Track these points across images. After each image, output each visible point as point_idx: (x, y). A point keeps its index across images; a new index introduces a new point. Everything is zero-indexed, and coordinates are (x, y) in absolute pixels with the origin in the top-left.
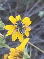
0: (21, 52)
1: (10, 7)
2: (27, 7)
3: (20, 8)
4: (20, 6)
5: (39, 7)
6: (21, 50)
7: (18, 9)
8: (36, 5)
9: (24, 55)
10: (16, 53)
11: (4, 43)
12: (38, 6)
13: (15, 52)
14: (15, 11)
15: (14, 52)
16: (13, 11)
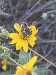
3: (21, 5)
10: (23, 73)
11: (9, 56)
12: (40, 4)
14: (16, 8)
15: (21, 72)
16: (14, 8)
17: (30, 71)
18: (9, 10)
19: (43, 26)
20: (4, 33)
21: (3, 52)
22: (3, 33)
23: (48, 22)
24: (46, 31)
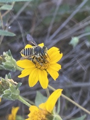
0: (49, 113)
1: (21, 28)
2: (50, 29)
3: (38, 29)
4: (38, 26)
5: (70, 29)
6: (48, 110)
7: (35, 32)
8: (64, 25)
9: (54, 118)
10: (40, 115)
11: (17, 94)
12: (67, 27)
13: (38, 114)
15: (36, 113)
17: (50, 112)
18: (19, 37)
19: (73, 60)
20: (9, 61)
21: (8, 87)
22: (8, 63)
23: (80, 54)
24: (78, 68)
